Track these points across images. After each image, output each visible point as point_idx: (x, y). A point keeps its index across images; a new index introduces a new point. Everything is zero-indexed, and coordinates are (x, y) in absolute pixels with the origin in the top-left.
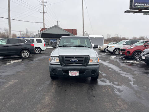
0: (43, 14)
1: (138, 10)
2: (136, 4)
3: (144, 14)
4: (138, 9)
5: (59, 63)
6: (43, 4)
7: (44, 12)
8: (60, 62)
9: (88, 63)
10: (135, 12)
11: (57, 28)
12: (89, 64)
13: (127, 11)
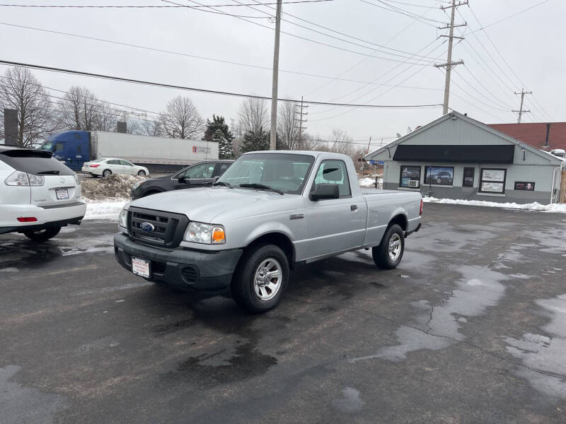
0: (448, 71)
6: (451, 32)
7: (449, 65)
9: (182, 239)
11: (458, 123)
12: (183, 244)
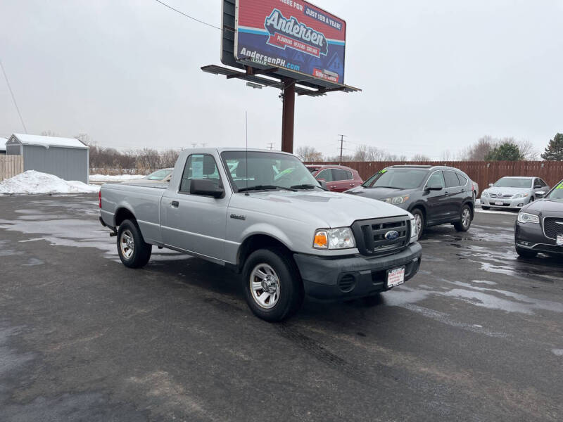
1: (244, 71)
2: (243, 52)
3: (248, 84)
4: (246, 67)
5: (356, 251)
8: (358, 245)
10: (231, 75)
13: (212, 66)
